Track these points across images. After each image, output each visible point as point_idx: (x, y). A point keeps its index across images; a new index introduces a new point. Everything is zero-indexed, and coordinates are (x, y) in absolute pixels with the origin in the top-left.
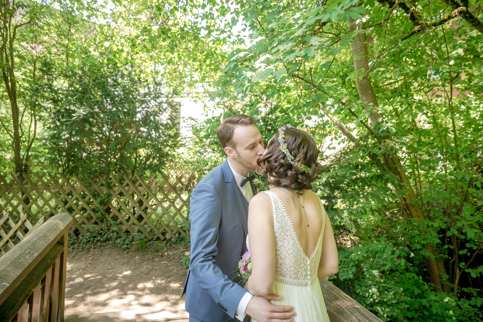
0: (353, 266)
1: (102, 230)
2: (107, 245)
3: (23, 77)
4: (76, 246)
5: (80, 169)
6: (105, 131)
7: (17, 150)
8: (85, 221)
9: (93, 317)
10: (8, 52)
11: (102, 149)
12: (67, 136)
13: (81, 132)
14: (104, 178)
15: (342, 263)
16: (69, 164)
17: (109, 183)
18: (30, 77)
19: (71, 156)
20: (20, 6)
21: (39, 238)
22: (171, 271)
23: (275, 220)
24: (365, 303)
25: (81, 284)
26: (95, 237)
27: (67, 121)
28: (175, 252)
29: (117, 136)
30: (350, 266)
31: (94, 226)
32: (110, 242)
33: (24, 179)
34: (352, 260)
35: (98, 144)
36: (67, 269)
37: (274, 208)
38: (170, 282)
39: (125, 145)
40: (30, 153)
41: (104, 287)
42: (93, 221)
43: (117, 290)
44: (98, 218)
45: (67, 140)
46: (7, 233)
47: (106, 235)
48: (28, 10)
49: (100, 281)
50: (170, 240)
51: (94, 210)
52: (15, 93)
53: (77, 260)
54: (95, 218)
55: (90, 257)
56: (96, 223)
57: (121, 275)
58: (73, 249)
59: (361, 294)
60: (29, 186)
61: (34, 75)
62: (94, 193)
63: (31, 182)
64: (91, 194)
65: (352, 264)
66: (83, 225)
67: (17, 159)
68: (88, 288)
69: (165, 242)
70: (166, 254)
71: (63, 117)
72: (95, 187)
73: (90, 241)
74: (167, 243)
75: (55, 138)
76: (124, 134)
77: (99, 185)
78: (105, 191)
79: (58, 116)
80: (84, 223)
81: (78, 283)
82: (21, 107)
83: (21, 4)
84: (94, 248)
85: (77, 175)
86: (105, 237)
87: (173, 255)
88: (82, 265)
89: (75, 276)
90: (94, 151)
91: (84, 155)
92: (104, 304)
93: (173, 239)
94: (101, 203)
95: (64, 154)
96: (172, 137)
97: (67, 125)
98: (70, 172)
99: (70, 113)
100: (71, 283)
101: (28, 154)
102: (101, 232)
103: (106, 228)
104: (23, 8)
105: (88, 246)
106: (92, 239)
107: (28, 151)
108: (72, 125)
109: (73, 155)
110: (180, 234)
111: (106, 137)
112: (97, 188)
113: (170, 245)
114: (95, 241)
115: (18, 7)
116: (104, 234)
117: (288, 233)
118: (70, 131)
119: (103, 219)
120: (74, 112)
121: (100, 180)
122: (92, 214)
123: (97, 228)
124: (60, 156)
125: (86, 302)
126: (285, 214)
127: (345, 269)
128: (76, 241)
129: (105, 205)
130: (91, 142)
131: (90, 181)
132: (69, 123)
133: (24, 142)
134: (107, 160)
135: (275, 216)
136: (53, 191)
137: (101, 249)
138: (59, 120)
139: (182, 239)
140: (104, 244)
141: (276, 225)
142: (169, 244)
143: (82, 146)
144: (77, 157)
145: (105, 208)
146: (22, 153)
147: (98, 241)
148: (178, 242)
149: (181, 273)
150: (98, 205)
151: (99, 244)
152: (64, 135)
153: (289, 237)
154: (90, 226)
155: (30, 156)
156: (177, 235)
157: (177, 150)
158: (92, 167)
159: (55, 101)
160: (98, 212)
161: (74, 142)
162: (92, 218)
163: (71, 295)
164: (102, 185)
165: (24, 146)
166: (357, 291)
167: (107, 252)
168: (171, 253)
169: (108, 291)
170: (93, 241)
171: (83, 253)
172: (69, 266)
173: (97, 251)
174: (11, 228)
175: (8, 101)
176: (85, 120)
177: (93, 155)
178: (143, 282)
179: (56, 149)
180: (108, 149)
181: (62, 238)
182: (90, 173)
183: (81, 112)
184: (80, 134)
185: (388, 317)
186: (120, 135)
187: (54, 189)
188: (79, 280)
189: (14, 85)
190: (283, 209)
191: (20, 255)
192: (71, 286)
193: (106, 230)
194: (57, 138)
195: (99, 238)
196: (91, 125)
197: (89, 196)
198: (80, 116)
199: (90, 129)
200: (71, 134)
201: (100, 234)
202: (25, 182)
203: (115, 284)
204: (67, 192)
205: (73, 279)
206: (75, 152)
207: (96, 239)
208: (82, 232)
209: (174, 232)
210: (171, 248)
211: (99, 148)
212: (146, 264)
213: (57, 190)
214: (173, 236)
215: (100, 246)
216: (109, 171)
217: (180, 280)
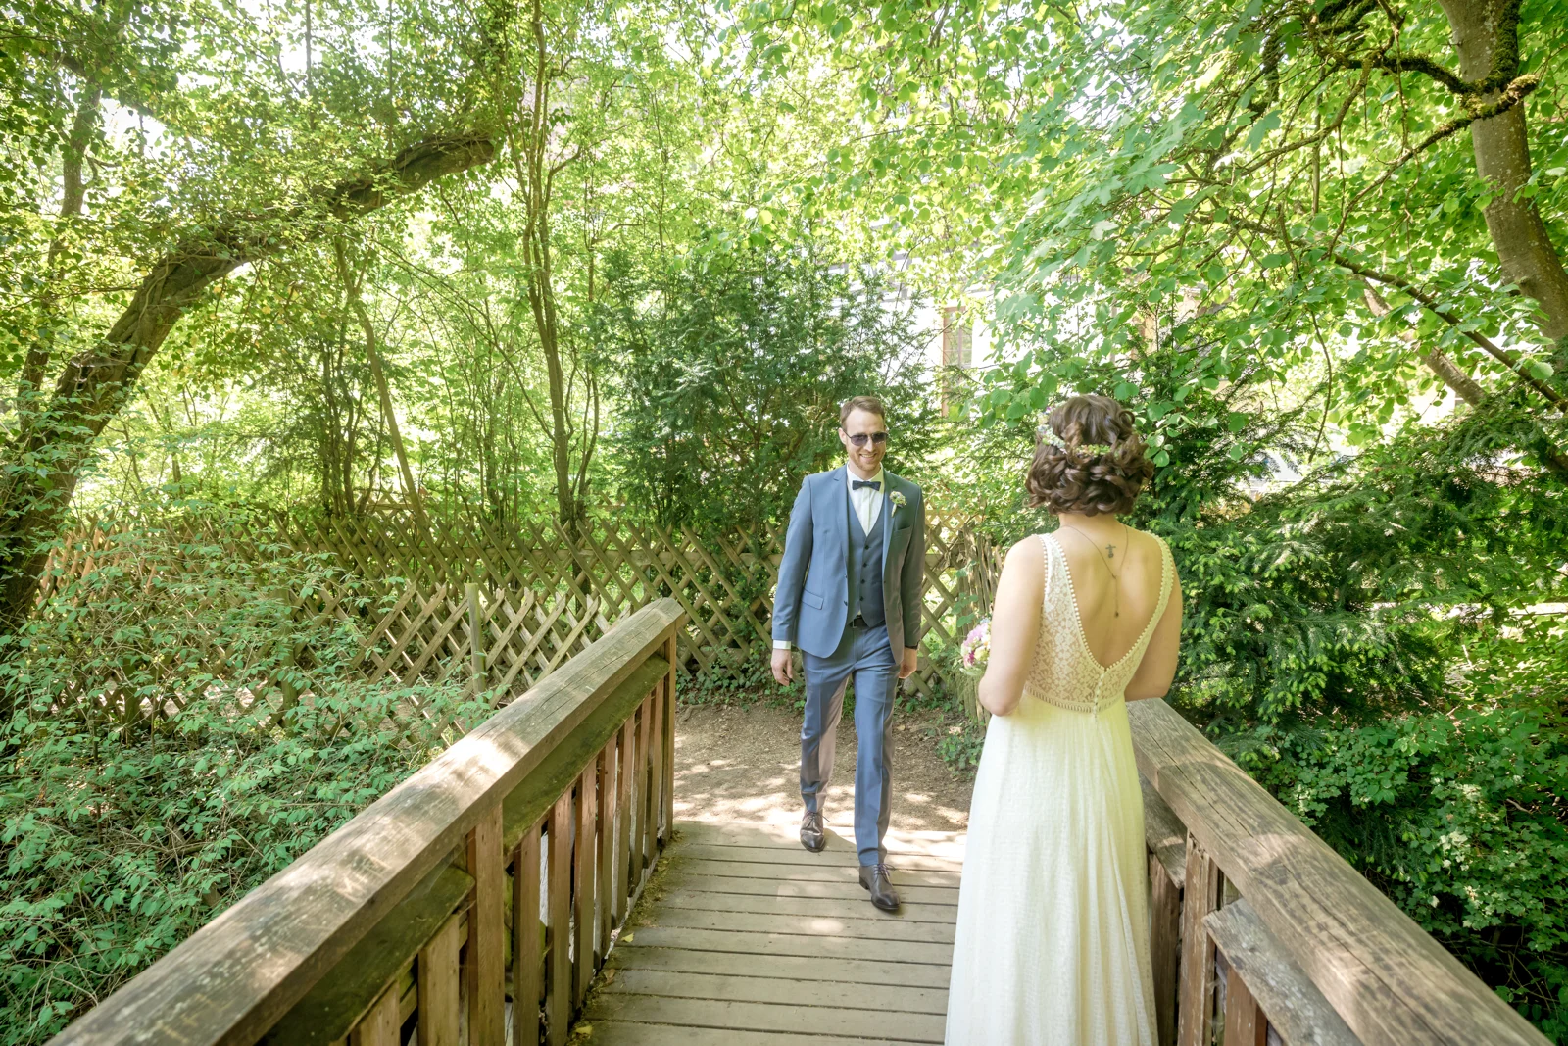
0: (1400, 770)
1: (747, 661)
2: (759, 699)
3: (570, 293)
4: (691, 695)
5: (696, 512)
6: (751, 413)
7: (562, 467)
8: (710, 637)
9: (730, 828)
10: (538, 235)
11: (744, 461)
12: (667, 430)
13: (695, 420)
14: (750, 532)
15: (1367, 760)
16: (670, 501)
17: (760, 544)
18: (583, 290)
19: (676, 479)
20: (557, 119)
21: (629, 634)
22: (912, 767)
23: (1046, 598)
24: (1426, 870)
25: (704, 777)
26: (732, 678)
27: (666, 396)
28: (924, 725)
29: (781, 425)
30: (1392, 768)
31: (730, 651)
32: (768, 692)
33: (579, 536)
34: (1399, 755)
35: (734, 449)
36: (676, 746)
37: (1049, 575)
38: (906, 790)
39: (795, 446)
40: (587, 477)
41: (754, 785)
42: (727, 638)
43: (783, 795)
44: (738, 632)
45: (665, 440)
46: (563, 641)
47: (758, 674)
48: (571, 125)
49: (744, 774)
50: (914, 695)
51: (728, 612)
52: (553, 333)
53: (694, 728)
54: (730, 630)
55: (723, 723)
56: (734, 644)
57: (791, 767)
58: (685, 702)
59: (1414, 844)
60: (591, 553)
61: (591, 284)
62: (727, 569)
63: (593, 543)
64: (721, 572)
65: (1396, 763)
66: (705, 649)
67: (563, 491)
68: (719, 784)
69: (901, 699)
70: (902, 728)
71: (656, 386)
72: (731, 554)
73: (721, 687)
74: (904, 703)
75: (642, 435)
76: (797, 420)
77: (739, 549)
78: (752, 563)
79: (646, 385)
80: (707, 644)
81: (700, 774)
82: (567, 368)
83: (559, 113)
84: (731, 704)
85: (689, 525)
86: (754, 678)
87: (920, 731)
88: (706, 739)
89: (690, 760)
90: (726, 465)
91: (704, 475)
92: (755, 816)
93: (920, 695)
94: (745, 594)
95: (659, 475)
96: (915, 422)
97: (664, 406)
98: (675, 517)
99: (669, 375)
100: (685, 772)
101: (583, 478)
102: (745, 665)
103: (756, 656)
104: (563, 125)
105: (717, 698)
106: (726, 683)
107: (583, 471)
108: (673, 406)
109: (680, 477)
110: (939, 681)
111: (752, 429)
112: (733, 558)
113: (914, 709)
114: (732, 688)
115: (553, 123)
116: (753, 673)
117: (1067, 624)
118: (672, 418)
119: (749, 634)
120: (680, 373)
121: (740, 538)
122: (725, 621)
123: (737, 656)
124: (651, 480)
125: (715, 809)
126: (1069, 590)
127: (1370, 776)
128: (690, 685)
129: (753, 600)
130: (718, 443)
131: (719, 539)
132: (669, 400)
133: (574, 449)
134: (756, 487)
135: (1047, 590)
136: (639, 564)
137: (747, 707)
138: (647, 393)
139: (945, 697)
140: (754, 696)
141: (1048, 607)
142: (909, 705)
143: (699, 453)
144: (689, 482)
145: (754, 607)
146: (572, 477)
147: (738, 688)
148: (934, 703)
149: (935, 774)
150: (737, 600)
151: (741, 696)
152: (660, 430)
153: (1067, 631)
154: (719, 649)
155: (589, 482)
156: (931, 684)
157: (927, 456)
158: (723, 505)
159: (639, 349)
160: (737, 617)
161: (680, 444)
162: (724, 631)
163: (685, 793)
164: (746, 550)
165: (576, 460)
166: (1405, 837)
167: (759, 715)
168: (914, 728)
169: (761, 793)
170: (728, 687)
171: (706, 713)
172: (679, 740)
173: (737, 712)
174: (571, 630)
175: (541, 353)
176: (704, 391)
177: (723, 475)
178: (842, 785)
179: (642, 465)
180: (757, 458)
181: (666, 644)
182: (718, 520)
183: (695, 371)
184: (695, 424)
185: (1496, 914)
186: (786, 423)
187: (641, 559)
188: (701, 769)
189: (551, 315)
190: (1067, 580)
191: (603, 654)
192: (684, 778)
193: (756, 661)
194: (644, 437)
195: (741, 682)
196: (718, 401)
197: (715, 577)
198: (692, 382)
199: (715, 412)
200: (674, 426)
201: (745, 671)
202: (580, 542)
203: (779, 781)
204: (668, 567)
205: (688, 767)
206: (684, 470)
207: (735, 684)
208: (705, 665)
209: (924, 675)
210: (916, 715)
211: (738, 458)
212: (850, 749)
213: (647, 562)
214: (922, 686)
215: (745, 699)
216: (761, 512)
217: (931, 790)
